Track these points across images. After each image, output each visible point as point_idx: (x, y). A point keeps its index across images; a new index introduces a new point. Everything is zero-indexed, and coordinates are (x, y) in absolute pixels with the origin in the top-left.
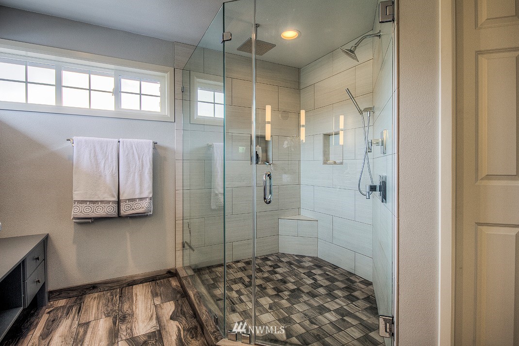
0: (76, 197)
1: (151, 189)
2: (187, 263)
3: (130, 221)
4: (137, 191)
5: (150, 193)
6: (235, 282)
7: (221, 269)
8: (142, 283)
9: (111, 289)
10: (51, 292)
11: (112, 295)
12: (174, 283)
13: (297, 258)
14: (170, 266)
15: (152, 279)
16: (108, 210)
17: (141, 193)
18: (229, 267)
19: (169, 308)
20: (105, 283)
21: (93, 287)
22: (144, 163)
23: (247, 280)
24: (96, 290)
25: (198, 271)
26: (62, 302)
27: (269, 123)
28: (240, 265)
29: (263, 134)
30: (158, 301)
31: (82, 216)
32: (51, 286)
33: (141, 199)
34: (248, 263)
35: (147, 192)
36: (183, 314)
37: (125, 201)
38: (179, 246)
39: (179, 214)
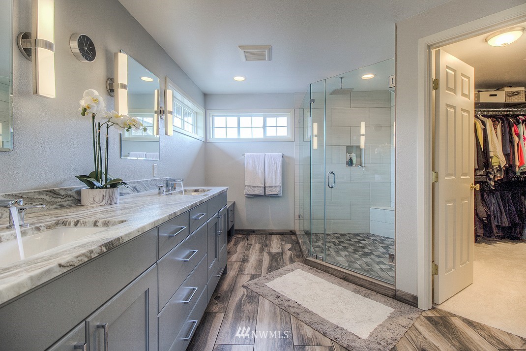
0: (246, 184)
1: (281, 181)
2: (302, 228)
3: (270, 199)
4: (274, 182)
5: (280, 184)
6: (329, 242)
7: (323, 235)
8: (276, 234)
9: (261, 234)
10: (236, 230)
11: (262, 237)
12: (293, 237)
13: (383, 238)
14: (292, 229)
15: (282, 234)
16: (259, 191)
17: (276, 183)
18: (328, 235)
19: (289, 246)
20: (259, 230)
21: (253, 232)
22: (277, 166)
23: (337, 243)
24: (254, 233)
25: (308, 234)
26: (240, 236)
27: (363, 135)
28: (336, 235)
29: (358, 144)
30: (283, 243)
31: (249, 193)
32: (236, 228)
33: (276, 186)
34: (343, 235)
35: (279, 183)
36: (295, 250)
37: (268, 187)
38: (297, 217)
39: (297, 198)
